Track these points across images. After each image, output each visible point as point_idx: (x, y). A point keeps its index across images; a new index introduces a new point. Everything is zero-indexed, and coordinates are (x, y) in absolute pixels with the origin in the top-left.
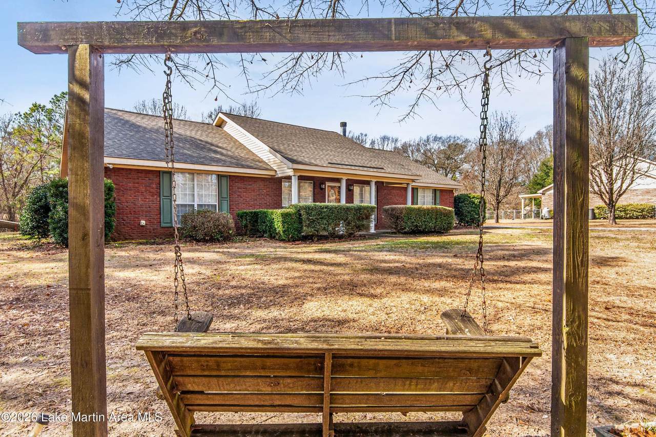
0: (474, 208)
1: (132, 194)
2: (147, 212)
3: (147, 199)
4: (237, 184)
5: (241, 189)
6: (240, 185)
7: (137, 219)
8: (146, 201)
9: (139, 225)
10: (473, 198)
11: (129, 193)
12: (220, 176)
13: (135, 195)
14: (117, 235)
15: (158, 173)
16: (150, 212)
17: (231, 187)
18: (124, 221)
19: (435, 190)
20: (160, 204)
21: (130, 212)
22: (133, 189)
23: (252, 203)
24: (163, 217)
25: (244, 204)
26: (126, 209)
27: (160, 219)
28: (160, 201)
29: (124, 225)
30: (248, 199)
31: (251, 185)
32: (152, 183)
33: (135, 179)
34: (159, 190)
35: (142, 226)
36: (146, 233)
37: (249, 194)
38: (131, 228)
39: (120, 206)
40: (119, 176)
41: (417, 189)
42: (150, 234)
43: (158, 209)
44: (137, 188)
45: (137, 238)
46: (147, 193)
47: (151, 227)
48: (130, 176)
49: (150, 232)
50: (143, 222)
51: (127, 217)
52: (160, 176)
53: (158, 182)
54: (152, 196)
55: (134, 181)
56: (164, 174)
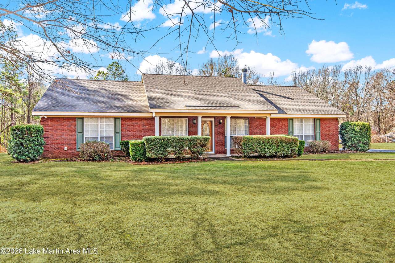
0: (355, 134)
1: (60, 132)
2: (68, 142)
3: (68, 134)
4: (127, 123)
5: (130, 126)
6: (129, 124)
7: (62, 146)
8: (68, 136)
9: (64, 150)
10: (354, 125)
11: (59, 131)
12: (116, 118)
13: (61, 132)
14: (51, 155)
15: (74, 119)
16: (71, 142)
17: (122, 125)
18: (55, 147)
19: (315, 119)
20: (76, 137)
21: (59, 142)
22: (60, 129)
23: (138, 135)
24: (78, 145)
25: (132, 136)
26: (57, 141)
27: (76, 146)
28: (76, 136)
29: (55, 150)
30: (135, 133)
31: (137, 123)
32: (72, 125)
33: (62, 123)
34: (75, 129)
35: (65, 150)
36: (68, 155)
37: (135, 129)
38: (59, 152)
39: (53, 139)
40: (53, 122)
41: (292, 119)
42: (70, 155)
43: (75, 140)
44: (62, 128)
45: (62, 157)
46: (68, 131)
47: (71, 151)
48: (59, 122)
49: (70, 154)
50: (66, 148)
51: (57, 145)
52: (76, 121)
53: (75, 124)
54: (72, 132)
55: (61, 124)
56: (79, 119)
